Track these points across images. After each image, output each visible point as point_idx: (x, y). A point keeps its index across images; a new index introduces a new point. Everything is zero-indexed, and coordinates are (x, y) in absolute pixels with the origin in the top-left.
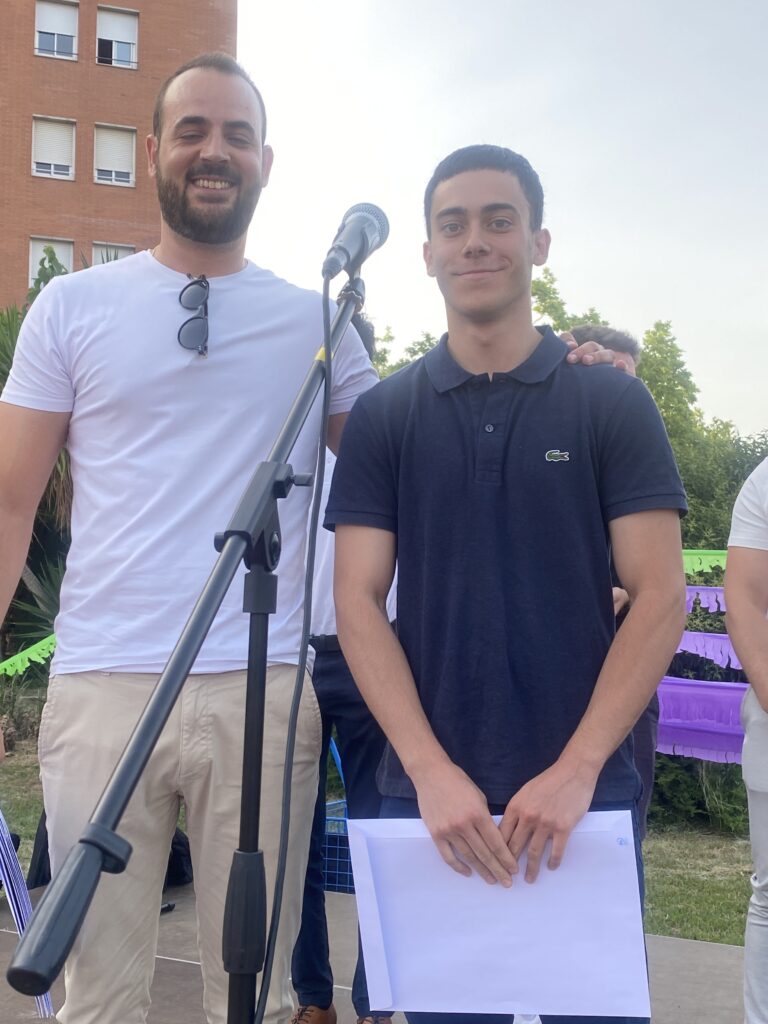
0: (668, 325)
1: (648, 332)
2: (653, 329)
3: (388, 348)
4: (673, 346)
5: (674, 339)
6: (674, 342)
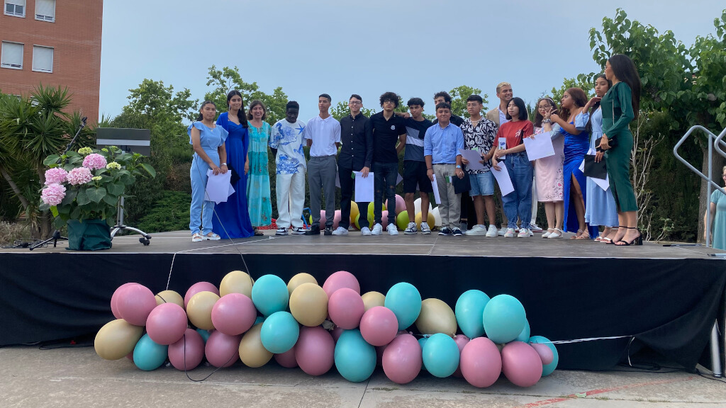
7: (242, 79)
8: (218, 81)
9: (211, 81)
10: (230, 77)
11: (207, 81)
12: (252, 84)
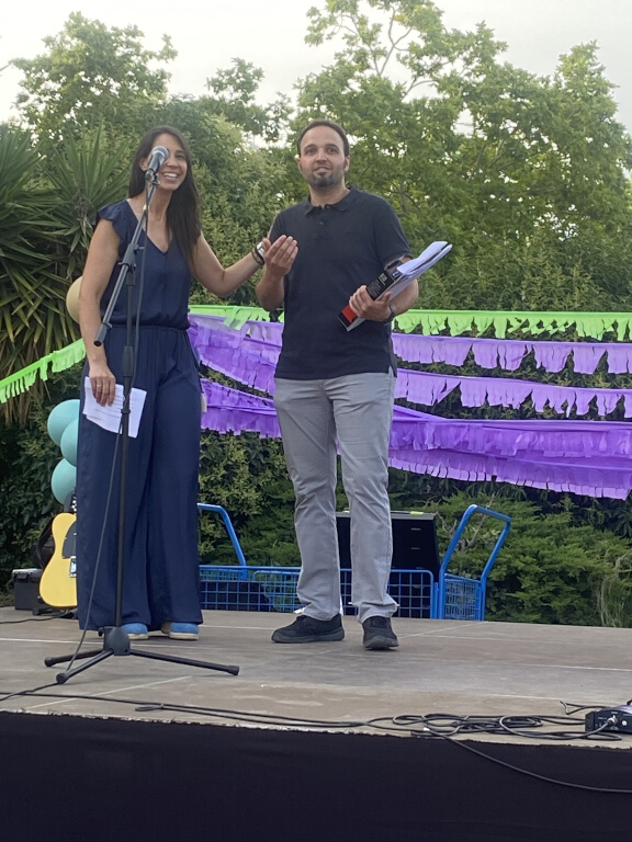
0: (593, 47)
1: (563, 58)
2: (570, 53)
3: (167, 70)
4: (599, 80)
5: (602, 69)
6: (603, 74)
7: (440, 13)
8: (346, 23)
9: (324, 23)
10: (395, 6)
11: (308, 22)
12: (475, 32)
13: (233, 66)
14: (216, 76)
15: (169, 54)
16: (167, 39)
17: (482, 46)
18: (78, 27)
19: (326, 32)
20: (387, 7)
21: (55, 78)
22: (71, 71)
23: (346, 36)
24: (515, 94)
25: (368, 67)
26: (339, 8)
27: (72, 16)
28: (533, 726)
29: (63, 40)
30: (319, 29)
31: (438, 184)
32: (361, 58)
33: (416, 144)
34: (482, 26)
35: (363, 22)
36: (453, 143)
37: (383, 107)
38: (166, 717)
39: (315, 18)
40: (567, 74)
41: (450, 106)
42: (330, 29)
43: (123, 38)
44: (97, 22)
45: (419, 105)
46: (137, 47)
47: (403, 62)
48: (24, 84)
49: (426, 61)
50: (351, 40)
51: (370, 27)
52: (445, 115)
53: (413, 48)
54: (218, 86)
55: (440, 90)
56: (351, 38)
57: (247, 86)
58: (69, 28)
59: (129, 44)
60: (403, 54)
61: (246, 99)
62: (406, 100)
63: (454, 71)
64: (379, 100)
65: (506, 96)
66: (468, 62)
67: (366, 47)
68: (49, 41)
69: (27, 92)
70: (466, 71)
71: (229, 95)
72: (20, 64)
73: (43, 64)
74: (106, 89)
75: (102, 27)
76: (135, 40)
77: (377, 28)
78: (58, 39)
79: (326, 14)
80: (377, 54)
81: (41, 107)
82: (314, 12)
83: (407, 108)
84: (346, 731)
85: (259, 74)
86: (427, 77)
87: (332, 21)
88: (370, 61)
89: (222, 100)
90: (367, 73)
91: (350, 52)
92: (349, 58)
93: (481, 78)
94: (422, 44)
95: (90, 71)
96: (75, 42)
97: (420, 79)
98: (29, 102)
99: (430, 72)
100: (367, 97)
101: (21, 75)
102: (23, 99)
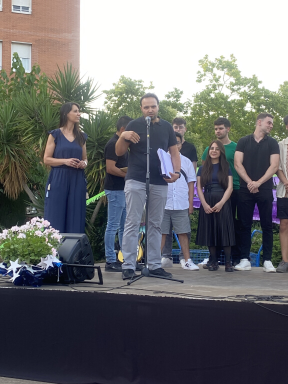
7: (240, 72)
8: (209, 76)
9: (202, 76)
10: (225, 70)
11: (197, 75)
12: (252, 77)
13: (174, 90)
14: (168, 94)
15: (152, 87)
16: (151, 83)
17: (254, 82)
18: (124, 80)
19: (202, 79)
20: (223, 70)
21: (116, 96)
22: (121, 94)
23: (210, 80)
24: (265, 97)
25: (217, 89)
26: (207, 71)
27: (121, 77)
28: (280, 299)
29: (118, 84)
30: (201, 78)
31: (240, 126)
32: (214, 87)
33: (232, 114)
34: (254, 76)
35: (215, 75)
36: (244, 113)
37: (222, 102)
38: (163, 295)
39: (199, 74)
40: (282, 91)
41: (243, 101)
42: (204, 77)
43: (137, 83)
44: (129, 78)
45: (233, 101)
46: (142, 85)
47: (228, 88)
48: (106, 98)
49: (235, 87)
50: (211, 81)
51: (217, 77)
52: (241, 105)
53: (231, 83)
54: (169, 97)
55: (240, 96)
56: (211, 80)
57: (178, 97)
58: (120, 80)
59: (139, 85)
60: (228, 85)
61: (177, 101)
62: (229, 100)
63: (245, 91)
64: (221, 100)
65: (262, 98)
66: (249, 87)
67: (216, 83)
68: (114, 84)
69: (107, 101)
70: (249, 90)
71: (172, 99)
72: (105, 92)
73: (113, 92)
74: (132, 99)
75: (131, 80)
76: (141, 83)
77: (220, 77)
78: (117, 84)
79: (203, 73)
80: (219, 85)
81: (112, 105)
82: (199, 72)
83: (229, 102)
84: (220, 300)
85: (182, 93)
86: (236, 92)
87: (205, 75)
88: (217, 88)
89: (170, 101)
90: (217, 92)
91: (211, 85)
92: (210, 87)
93: (254, 92)
94: (234, 82)
95: (127, 94)
96: (122, 84)
97: (233, 93)
98: (108, 104)
99: (237, 91)
100: (217, 99)
101: (105, 95)
102: (106, 103)
